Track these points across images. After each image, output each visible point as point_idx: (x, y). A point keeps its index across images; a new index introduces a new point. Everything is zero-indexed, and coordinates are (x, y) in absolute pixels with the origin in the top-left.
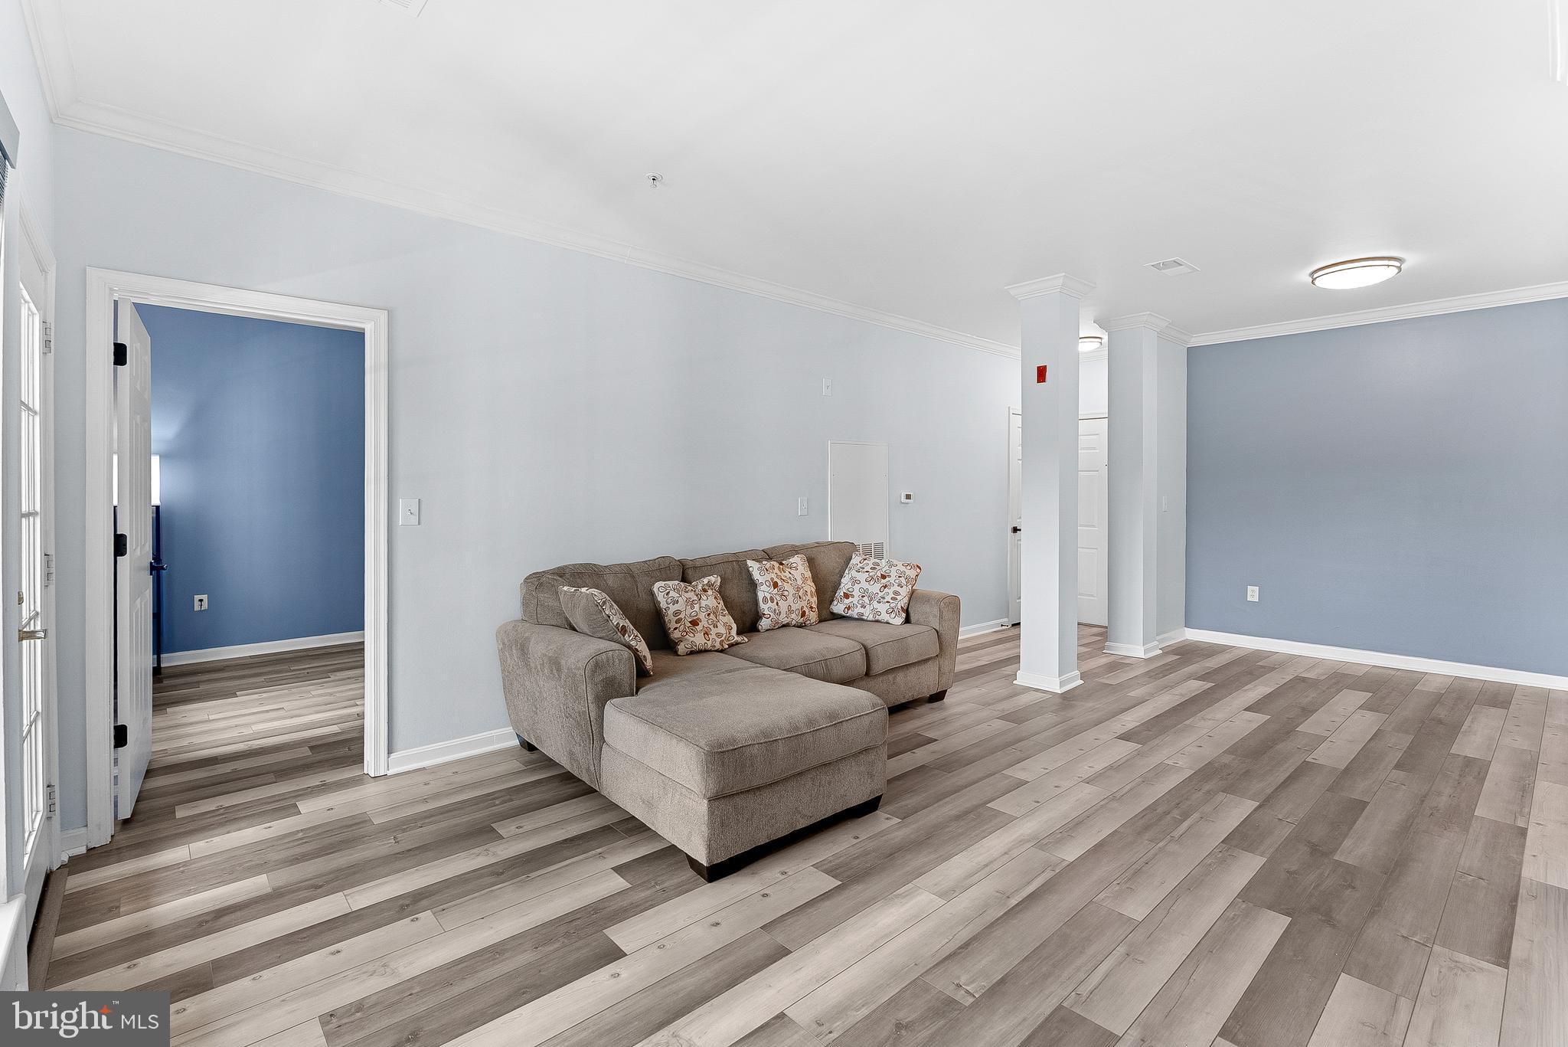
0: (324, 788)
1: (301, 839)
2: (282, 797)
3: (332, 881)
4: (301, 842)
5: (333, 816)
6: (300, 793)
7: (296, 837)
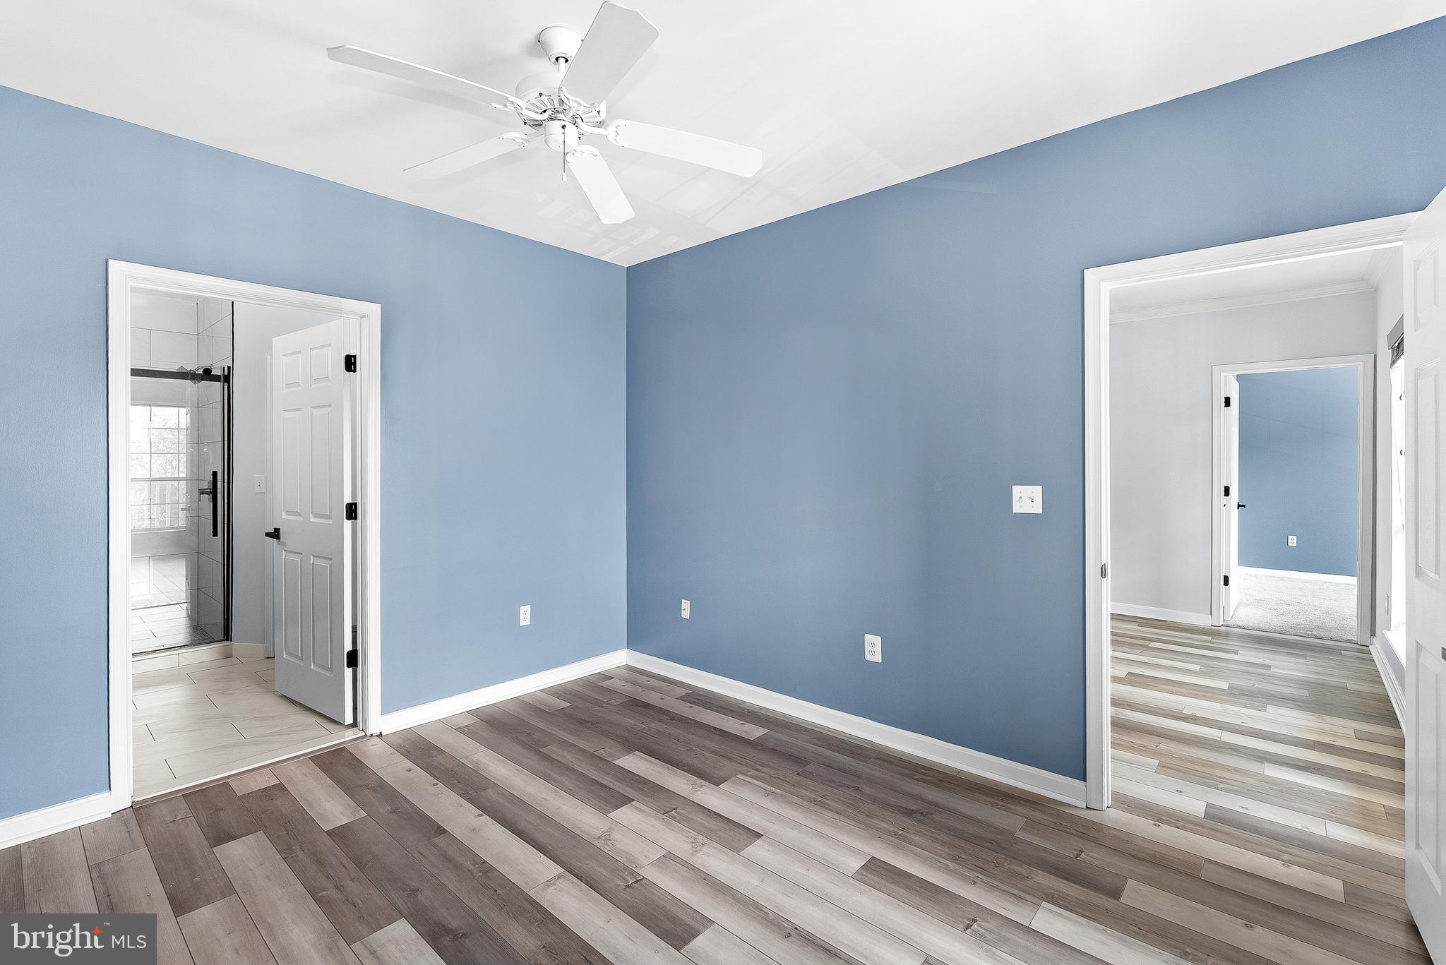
0: (1161, 816)
1: (1223, 782)
2: (1213, 833)
3: (1221, 748)
4: (1224, 780)
5: (1181, 785)
6: (1191, 827)
7: (1226, 786)
